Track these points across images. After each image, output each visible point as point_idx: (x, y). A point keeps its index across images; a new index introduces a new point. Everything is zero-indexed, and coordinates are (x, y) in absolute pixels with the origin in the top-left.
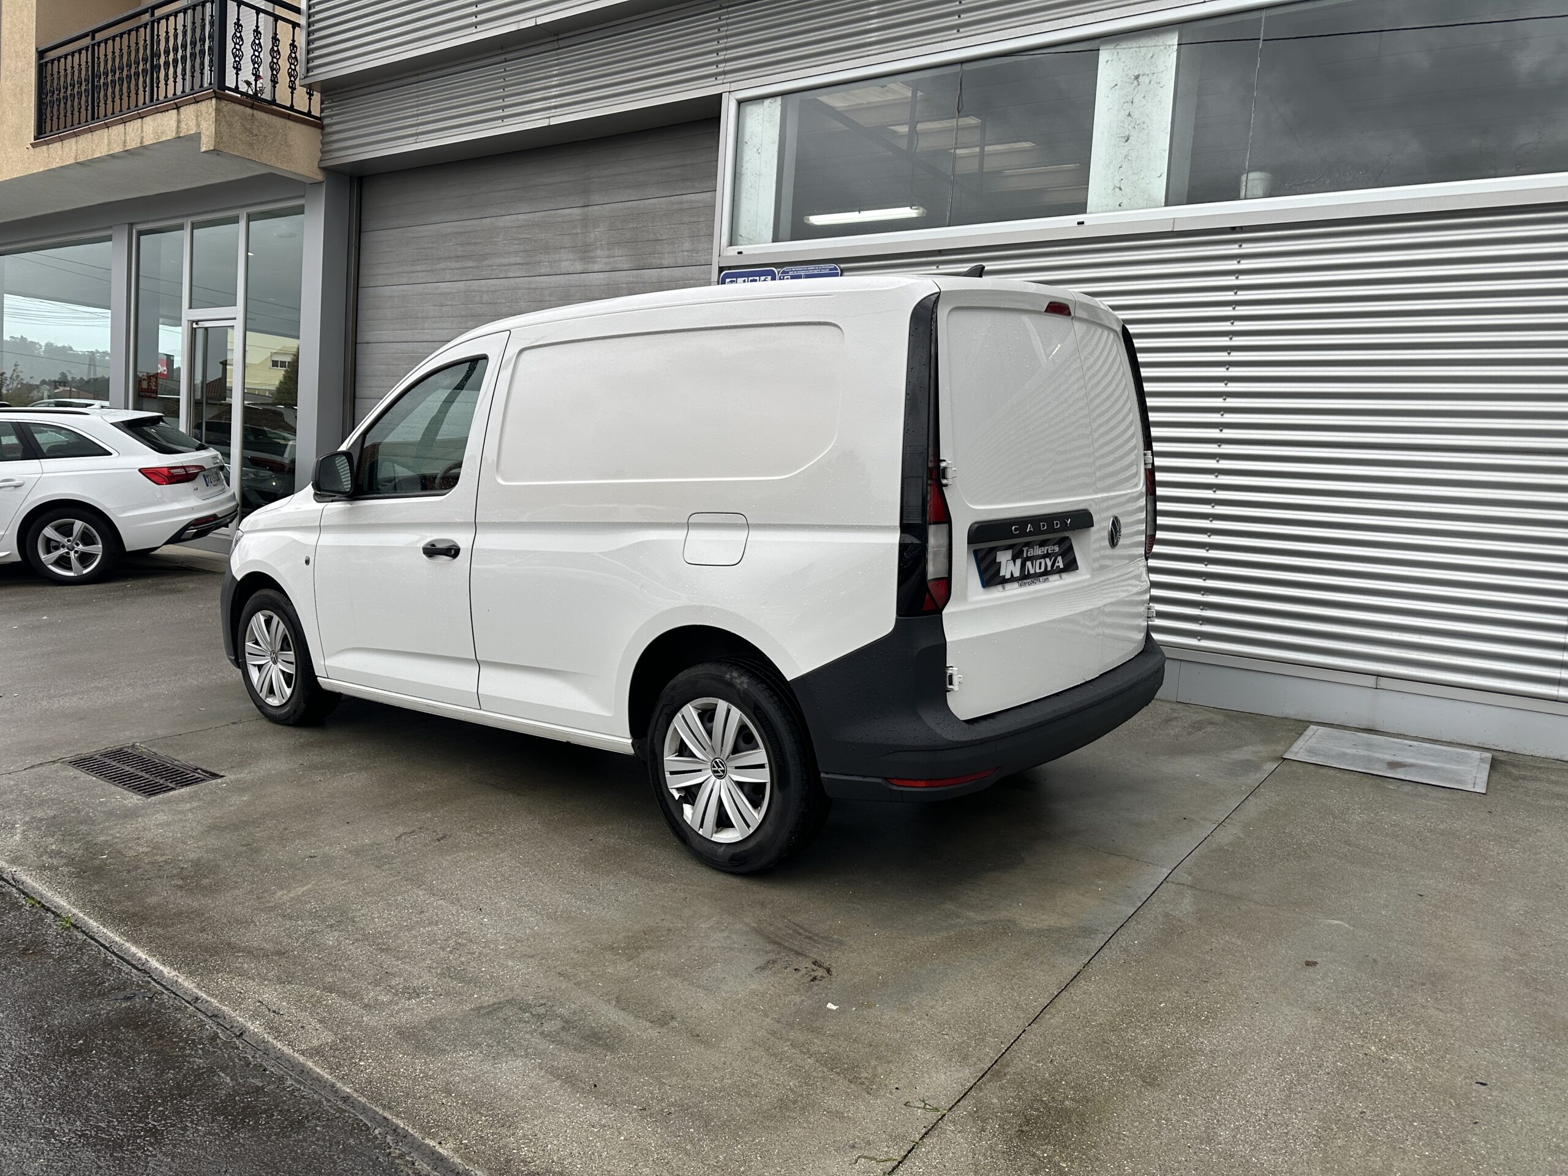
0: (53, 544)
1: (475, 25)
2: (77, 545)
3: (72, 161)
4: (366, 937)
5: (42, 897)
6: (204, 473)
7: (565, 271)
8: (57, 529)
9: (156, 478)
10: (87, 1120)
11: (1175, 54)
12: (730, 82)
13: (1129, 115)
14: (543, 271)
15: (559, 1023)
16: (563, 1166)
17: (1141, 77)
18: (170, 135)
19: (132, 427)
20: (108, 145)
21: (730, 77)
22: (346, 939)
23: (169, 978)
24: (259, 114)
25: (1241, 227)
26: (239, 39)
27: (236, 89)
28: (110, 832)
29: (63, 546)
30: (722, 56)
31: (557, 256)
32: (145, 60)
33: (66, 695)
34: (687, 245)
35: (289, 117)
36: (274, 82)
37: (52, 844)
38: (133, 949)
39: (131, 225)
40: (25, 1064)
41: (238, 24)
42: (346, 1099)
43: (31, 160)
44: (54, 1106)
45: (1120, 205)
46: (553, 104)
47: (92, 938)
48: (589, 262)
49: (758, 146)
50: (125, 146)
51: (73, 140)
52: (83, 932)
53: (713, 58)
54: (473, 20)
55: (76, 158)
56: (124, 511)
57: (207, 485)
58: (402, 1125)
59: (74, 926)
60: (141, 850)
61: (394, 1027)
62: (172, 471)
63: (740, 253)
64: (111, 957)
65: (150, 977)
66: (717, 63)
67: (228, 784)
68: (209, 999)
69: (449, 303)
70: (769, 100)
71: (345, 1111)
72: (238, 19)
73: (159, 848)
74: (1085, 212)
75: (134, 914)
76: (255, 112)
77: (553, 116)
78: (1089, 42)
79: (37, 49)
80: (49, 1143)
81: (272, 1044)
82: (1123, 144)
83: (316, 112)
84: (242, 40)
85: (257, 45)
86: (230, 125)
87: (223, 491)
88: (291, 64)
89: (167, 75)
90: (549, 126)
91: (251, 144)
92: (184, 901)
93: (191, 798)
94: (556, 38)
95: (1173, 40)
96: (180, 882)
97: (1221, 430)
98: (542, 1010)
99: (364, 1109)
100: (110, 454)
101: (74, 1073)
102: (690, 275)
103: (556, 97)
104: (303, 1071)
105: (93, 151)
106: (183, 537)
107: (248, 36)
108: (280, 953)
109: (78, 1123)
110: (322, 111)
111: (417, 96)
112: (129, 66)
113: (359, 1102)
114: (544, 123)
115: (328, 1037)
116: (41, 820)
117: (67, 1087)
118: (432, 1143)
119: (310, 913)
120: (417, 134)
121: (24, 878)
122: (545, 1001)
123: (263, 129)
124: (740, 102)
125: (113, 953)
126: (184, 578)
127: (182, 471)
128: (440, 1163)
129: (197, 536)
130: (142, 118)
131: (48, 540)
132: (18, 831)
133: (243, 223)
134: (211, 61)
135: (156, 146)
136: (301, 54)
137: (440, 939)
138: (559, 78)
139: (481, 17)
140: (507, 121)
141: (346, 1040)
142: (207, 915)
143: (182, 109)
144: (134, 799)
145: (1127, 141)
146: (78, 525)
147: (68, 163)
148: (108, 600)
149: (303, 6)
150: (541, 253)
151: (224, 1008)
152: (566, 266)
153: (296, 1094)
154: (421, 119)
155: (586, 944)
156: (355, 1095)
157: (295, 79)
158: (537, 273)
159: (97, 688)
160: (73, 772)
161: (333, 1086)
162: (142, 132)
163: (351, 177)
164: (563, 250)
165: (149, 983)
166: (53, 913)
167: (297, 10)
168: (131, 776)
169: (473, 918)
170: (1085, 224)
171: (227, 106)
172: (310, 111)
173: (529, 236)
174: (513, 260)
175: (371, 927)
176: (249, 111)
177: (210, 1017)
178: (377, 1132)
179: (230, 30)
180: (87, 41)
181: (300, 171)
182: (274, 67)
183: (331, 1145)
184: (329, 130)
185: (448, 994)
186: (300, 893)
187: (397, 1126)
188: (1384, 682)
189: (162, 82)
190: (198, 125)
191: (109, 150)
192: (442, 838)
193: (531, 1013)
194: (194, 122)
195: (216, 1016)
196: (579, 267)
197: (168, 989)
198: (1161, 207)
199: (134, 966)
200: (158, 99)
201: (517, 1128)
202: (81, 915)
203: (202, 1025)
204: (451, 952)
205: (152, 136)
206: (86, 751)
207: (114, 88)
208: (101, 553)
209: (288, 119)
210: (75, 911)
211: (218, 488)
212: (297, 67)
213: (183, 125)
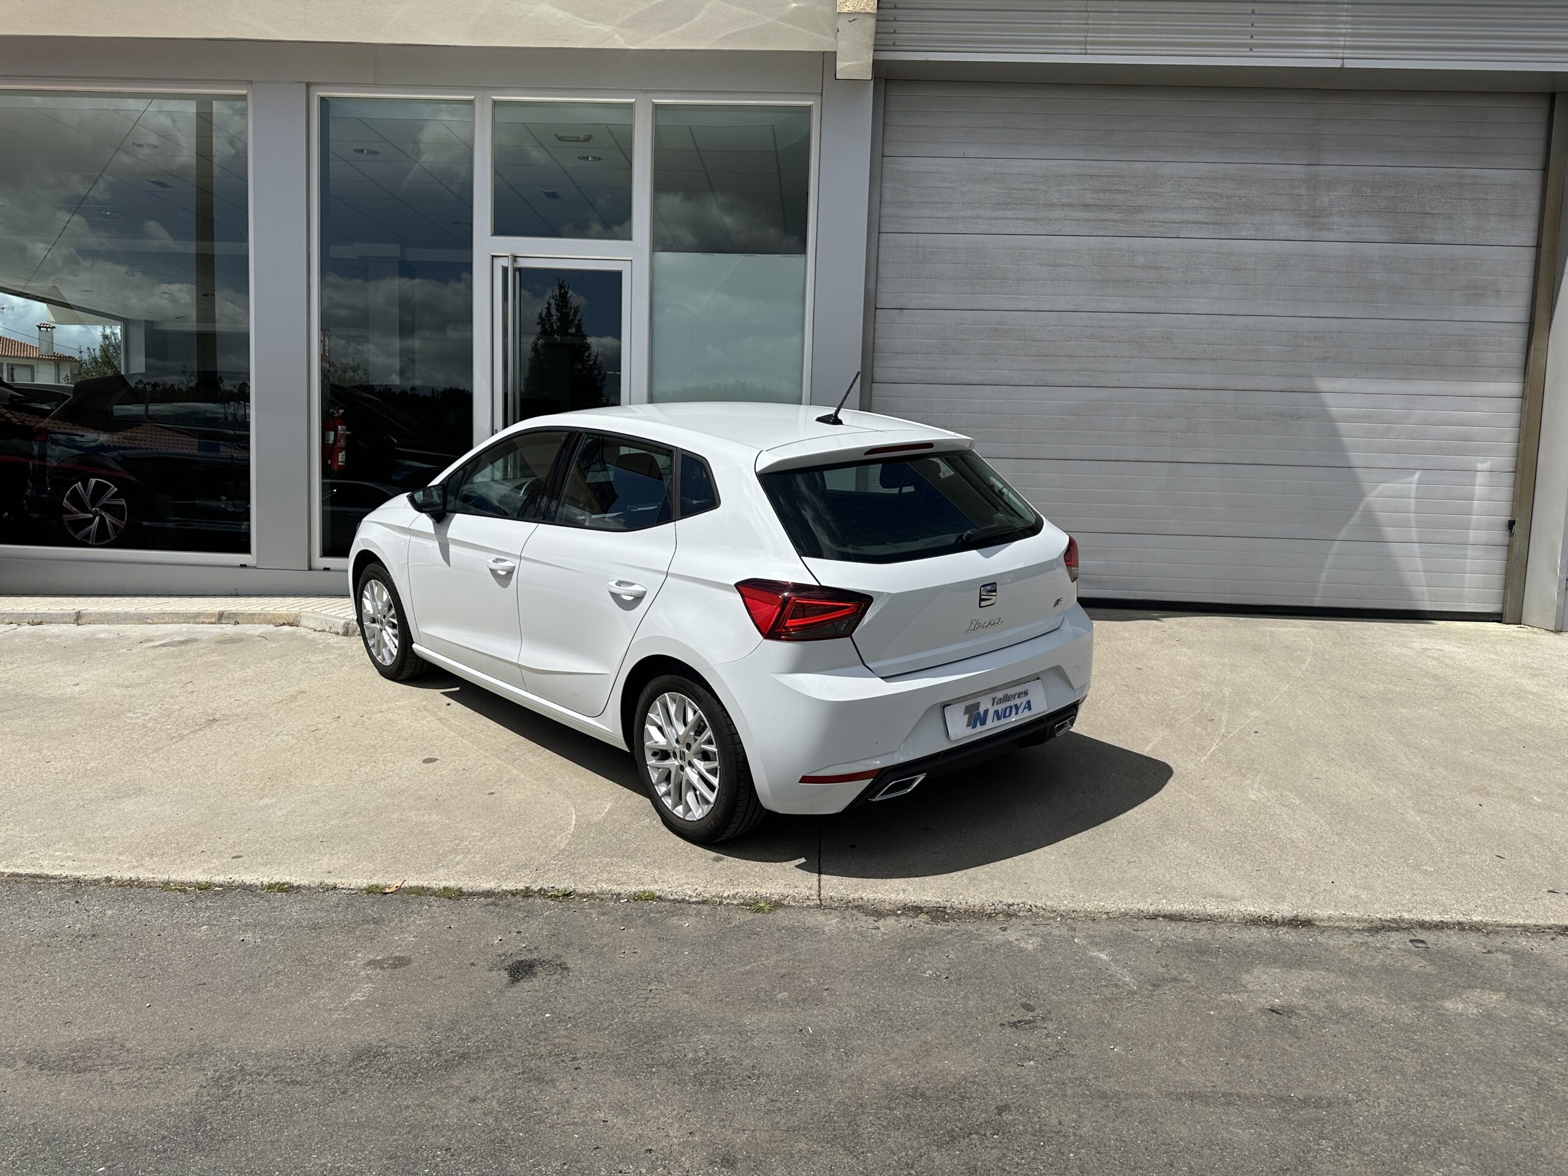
7: (1282, 236)
39: (311, 86)
48: (1320, 229)
77: (1345, 58)
90: (1341, 69)
103: (1346, 35)
114: (1337, 64)
138: (1351, 13)
140: (1259, 52)
150: (1240, 213)
158: (1235, 235)
173: (1216, 191)
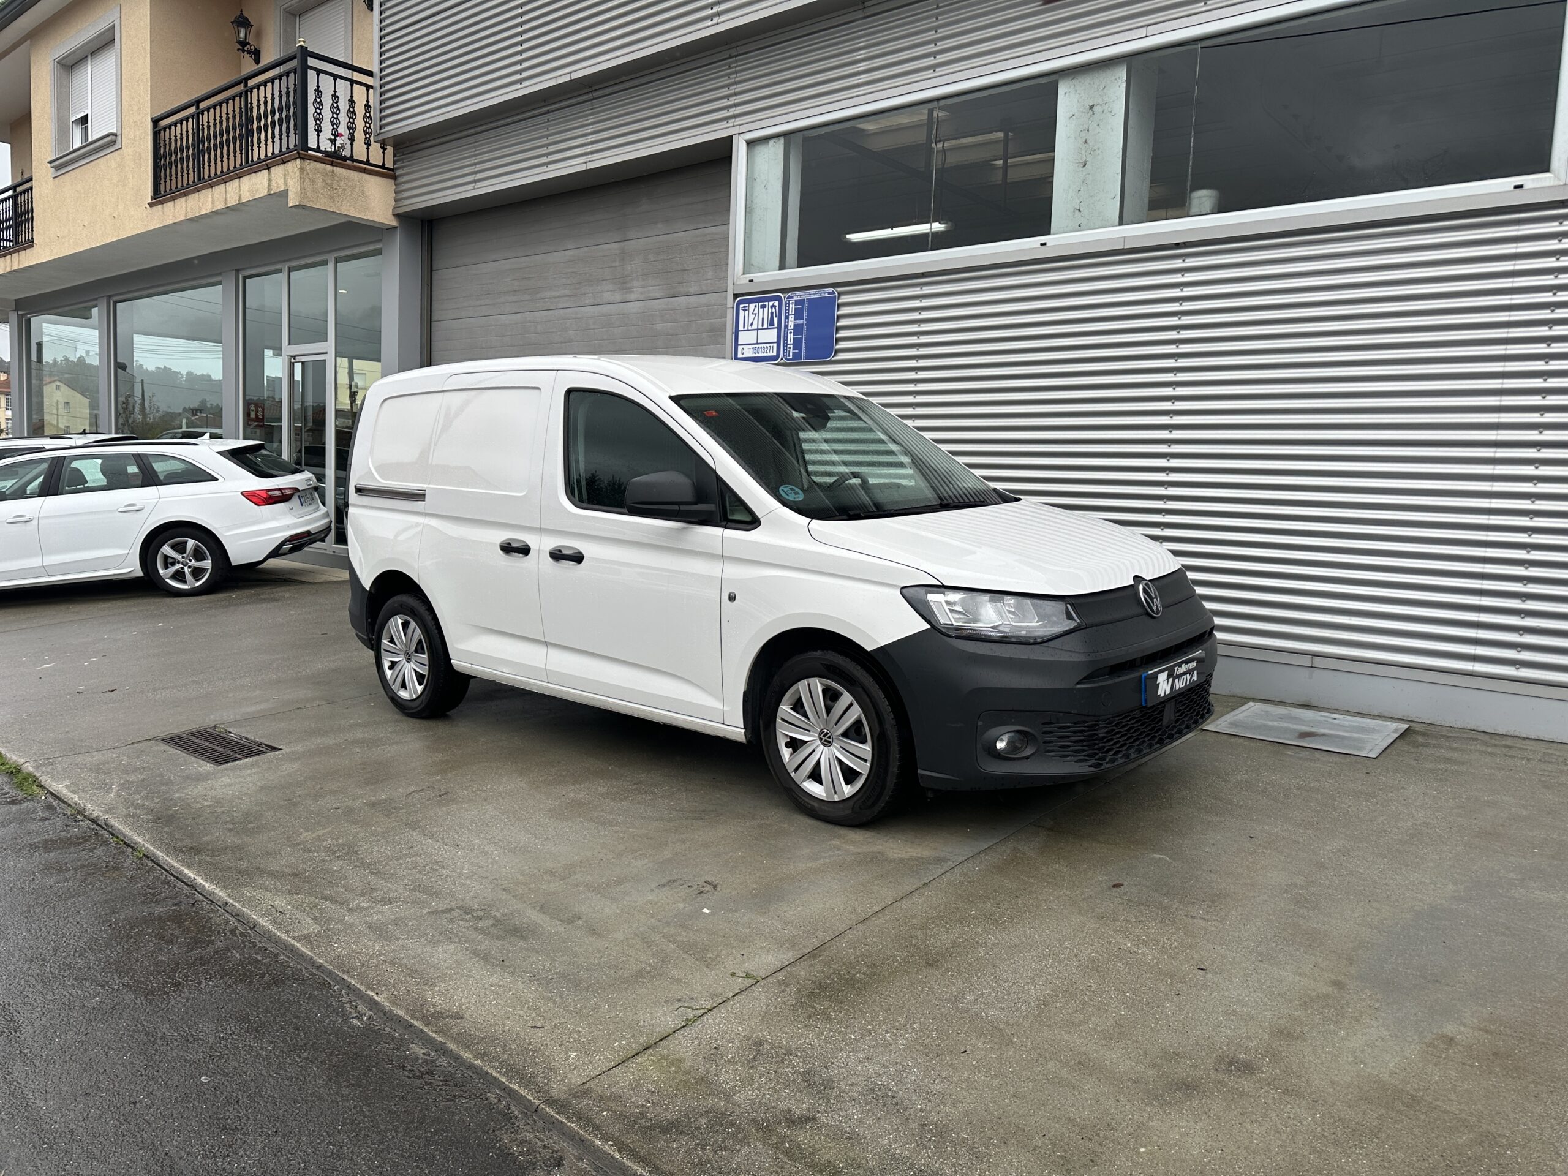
0: (170, 560)
1: (520, 81)
2: (190, 560)
3: (182, 218)
4: (363, 864)
5: (125, 835)
6: (299, 494)
7: (605, 301)
8: (173, 547)
9: (255, 499)
10: (132, 977)
11: (1124, 85)
12: (740, 125)
13: (1086, 142)
14: (587, 302)
15: (491, 922)
16: (461, 1009)
17: (1095, 107)
18: (263, 193)
19: (237, 456)
20: (212, 203)
21: (739, 121)
22: (348, 865)
23: (209, 890)
24: (339, 171)
25: (1184, 243)
26: (319, 103)
27: (318, 149)
28: (186, 791)
29: (179, 562)
30: (732, 101)
31: (599, 288)
32: (241, 125)
33: (167, 688)
34: (710, 274)
35: (365, 171)
36: (352, 139)
37: (138, 800)
38: (186, 871)
39: (238, 271)
40: (95, 942)
41: (318, 91)
42: (319, 967)
43: (149, 218)
44: (111, 968)
45: (1080, 226)
46: (589, 150)
47: (158, 865)
48: (626, 293)
49: (765, 182)
50: (226, 204)
51: (183, 199)
52: (152, 860)
53: (725, 103)
54: (518, 77)
55: (186, 216)
56: (229, 530)
57: (302, 505)
58: (353, 983)
59: (147, 857)
60: (206, 804)
61: (366, 923)
62: (270, 493)
63: (751, 281)
64: (170, 877)
65: (196, 890)
66: (728, 108)
67: (283, 755)
68: (235, 904)
69: (509, 333)
70: (774, 140)
71: (316, 975)
72: (318, 86)
73: (220, 802)
74: (1048, 233)
75: (192, 848)
76: (335, 168)
77: (590, 161)
78: (1047, 77)
79: (152, 118)
80: (104, 989)
81: (274, 933)
82: (1081, 169)
83: (389, 164)
84: (322, 105)
85: (335, 108)
86: (313, 181)
87: (318, 509)
88: (366, 123)
89: (259, 139)
90: (586, 170)
91: (332, 198)
92: (231, 839)
93: (252, 765)
94: (590, 90)
95: (1122, 73)
96: (231, 826)
97: (1171, 432)
98: (481, 913)
99: (330, 973)
100: (217, 480)
101: (128, 949)
102: (713, 301)
103: (592, 143)
104: (293, 950)
105: (200, 209)
106: (280, 552)
107: (327, 100)
108: (295, 875)
109: (126, 978)
110: (395, 163)
111: (475, 147)
112: (228, 132)
113: (327, 968)
114: (582, 168)
115: (315, 928)
116: (132, 782)
117: (122, 957)
118: (371, 994)
119: (325, 847)
120: (475, 181)
121: (113, 823)
122: (486, 907)
123: (342, 183)
124: (750, 143)
125: (172, 875)
126: (282, 589)
127: (277, 493)
128: (374, 1006)
129: (292, 550)
130: (240, 178)
131: (166, 557)
132: (114, 790)
133: (331, 265)
134: (295, 125)
135: (252, 203)
136: (375, 113)
137: (419, 866)
138: (594, 126)
139: (525, 74)
140: (552, 167)
141: (329, 931)
142: (245, 849)
143: (272, 169)
144: (208, 767)
145: (1084, 166)
146: (191, 543)
147: (179, 220)
148: (216, 608)
149: (375, 69)
150: (586, 285)
151: (244, 909)
152: (607, 296)
153: (285, 964)
154: (478, 167)
155: (532, 869)
156: (325, 964)
157: (370, 136)
159: (194, 682)
160: (164, 747)
161: (311, 959)
162: (240, 190)
163: (422, 221)
164: (604, 282)
165: (195, 894)
166: (132, 847)
167: (370, 74)
168: (209, 750)
169: (450, 851)
170: (1048, 245)
171: (310, 165)
172: (384, 164)
173: (575, 270)
174: (561, 292)
175: (369, 857)
176: (329, 168)
177: (234, 916)
178: (336, 988)
179: (311, 96)
180: (193, 110)
181: (376, 219)
182: (351, 128)
183: (300, 995)
184: (400, 180)
185: (413, 902)
186: (321, 834)
187: (350, 983)
188: (1318, 662)
189: (256, 145)
190: (286, 183)
191: (213, 208)
192: (443, 795)
193: (473, 915)
194: (282, 180)
195: (238, 915)
196: (618, 297)
197: (207, 898)
198: (1113, 226)
199: (185, 884)
200: (252, 161)
201: (436, 986)
202: (151, 848)
203: (227, 922)
204: (425, 875)
205: (248, 194)
206: (176, 730)
207: (216, 151)
208: (210, 568)
209: (365, 173)
210: (147, 845)
211: (312, 507)
212: (372, 125)
213: (273, 183)
